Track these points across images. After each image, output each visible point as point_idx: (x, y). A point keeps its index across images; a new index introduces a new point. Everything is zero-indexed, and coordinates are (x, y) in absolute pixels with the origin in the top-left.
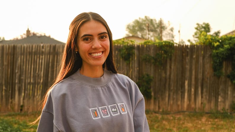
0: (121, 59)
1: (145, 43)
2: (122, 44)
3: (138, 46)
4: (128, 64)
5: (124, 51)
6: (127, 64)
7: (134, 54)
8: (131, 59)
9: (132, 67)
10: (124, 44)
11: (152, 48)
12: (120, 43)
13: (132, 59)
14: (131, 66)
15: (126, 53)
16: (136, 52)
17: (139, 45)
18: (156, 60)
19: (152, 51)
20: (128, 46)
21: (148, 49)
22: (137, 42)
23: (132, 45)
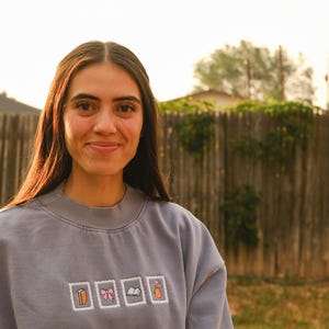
0: (181, 149)
1: (241, 107)
2: (184, 111)
3: (223, 117)
4: (199, 162)
5: (189, 128)
6: (196, 160)
7: (214, 135)
8: (205, 148)
9: (208, 168)
10: (189, 112)
11: (258, 121)
12: (177, 109)
13: (208, 149)
14: (205, 164)
15: (194, 132)
16: (217, 129)
17: (225, 114)
18: (267, 149)
19: (257, 128)
20: (196, 114)
21: (248, 123)
22: (221, 106)
23: (208, 113)
